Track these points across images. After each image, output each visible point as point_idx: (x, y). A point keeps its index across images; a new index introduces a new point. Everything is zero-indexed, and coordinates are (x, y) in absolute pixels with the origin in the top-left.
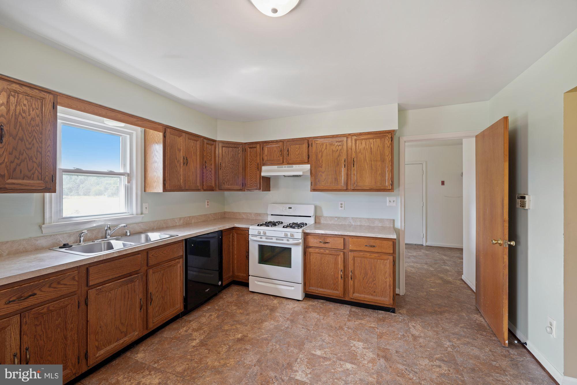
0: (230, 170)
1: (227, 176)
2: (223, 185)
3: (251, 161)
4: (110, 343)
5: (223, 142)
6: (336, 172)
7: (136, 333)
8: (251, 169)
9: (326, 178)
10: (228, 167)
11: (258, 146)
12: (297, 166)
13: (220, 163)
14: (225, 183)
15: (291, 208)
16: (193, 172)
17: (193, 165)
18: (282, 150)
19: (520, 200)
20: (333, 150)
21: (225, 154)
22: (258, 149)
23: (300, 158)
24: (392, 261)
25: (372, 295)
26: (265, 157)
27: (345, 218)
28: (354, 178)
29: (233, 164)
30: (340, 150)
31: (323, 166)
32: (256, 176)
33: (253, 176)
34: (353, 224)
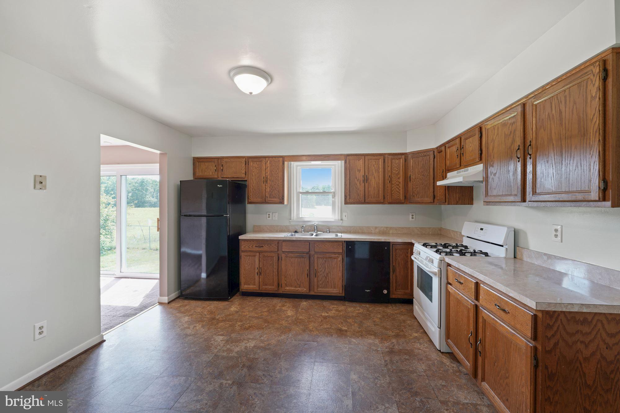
0: (420, 181)
1: (417, 188)
2: (413, 198)
3: (440, 169)
4: (292, 286)
5: (413, 153)
7: (305, 290)
8: (440, 178)
9: (497, 184)
10: (418, 179)
11: (444, 149)
12: (472, 168)
13: (410, 175)
14: (415, 196)
15: (482, 229)
16: (374, 187)
17: (374, 181)
18: (458, 149)
20: (505, 135)
21: (415, 165)
22: (443, 152)
23: (473, 155)
26: (448, 161)
29: (424, 174)
30: (514, 131)
31: (495, 164)
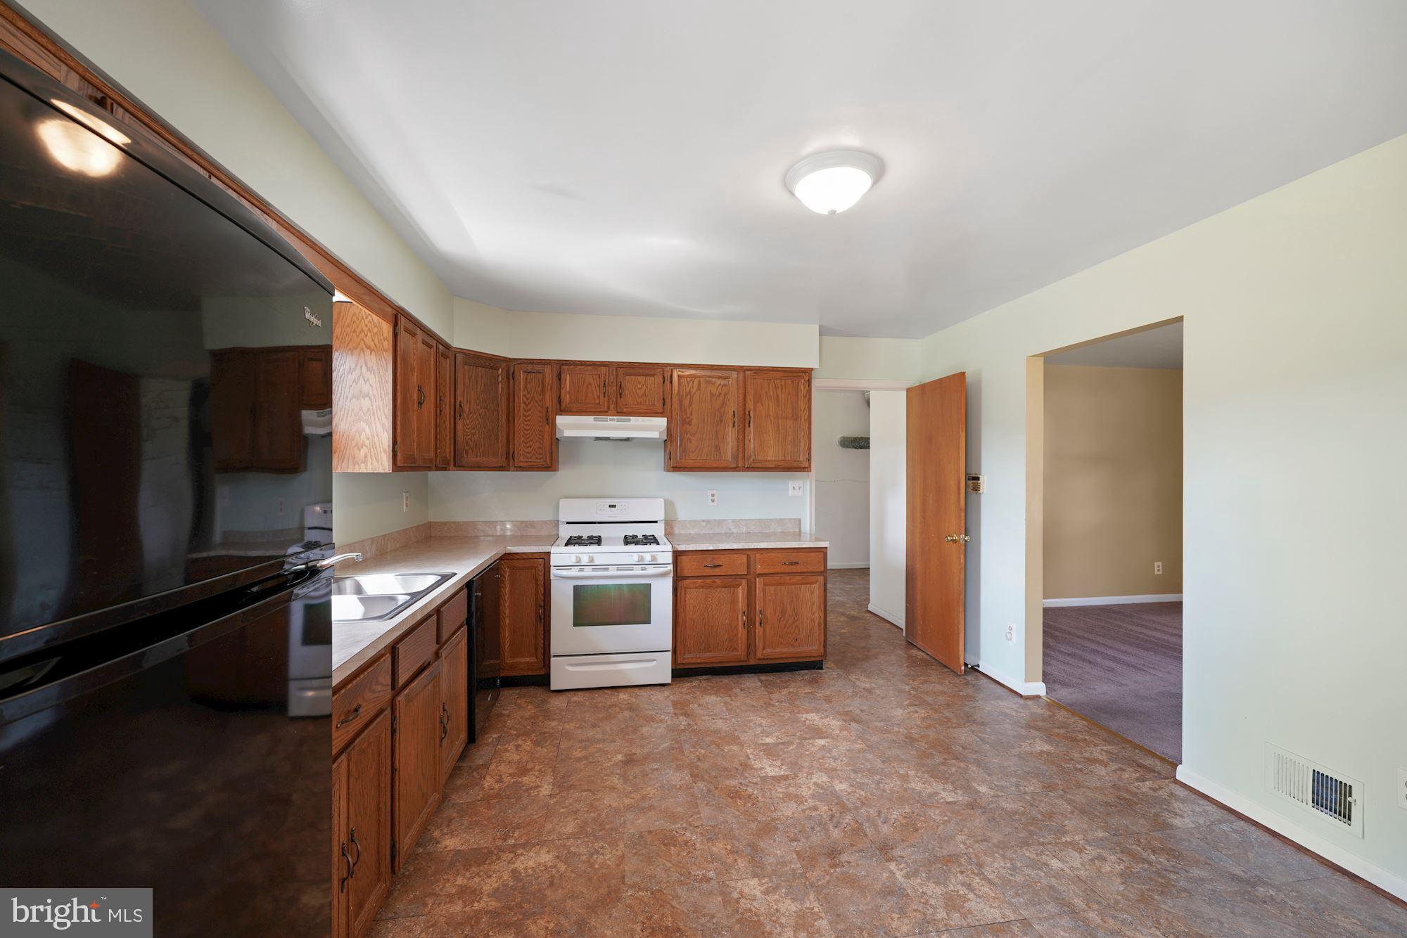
0: (480, 420)
1: (474, 434)
2: (465, 456)
3: (527, 403)
5: (465, 351)
6: (717, 434)
8: (529, 420)
9: (698, 446)
10: (475, 414)
11: (548, 370)
12: (640, 419)
13: (460, 402)
14: (470, 451)
15: (614, 506)
16: (426, 423)
17: (427, 406)
18: (606, 383)
19: (971, 482)
20: (711, 394)
21: (470, 381)
22: (547, 375)
23: (647, 403)
24: (822, 583)
25: (792, 645)
26: (565, 395)
27: (720, 522)
28: (751, 445)
29: (487, 406)
30: (725, 394)
31: (693, 423)
32: (541, 437)
33: (531, 438)
34: (735, 531)
